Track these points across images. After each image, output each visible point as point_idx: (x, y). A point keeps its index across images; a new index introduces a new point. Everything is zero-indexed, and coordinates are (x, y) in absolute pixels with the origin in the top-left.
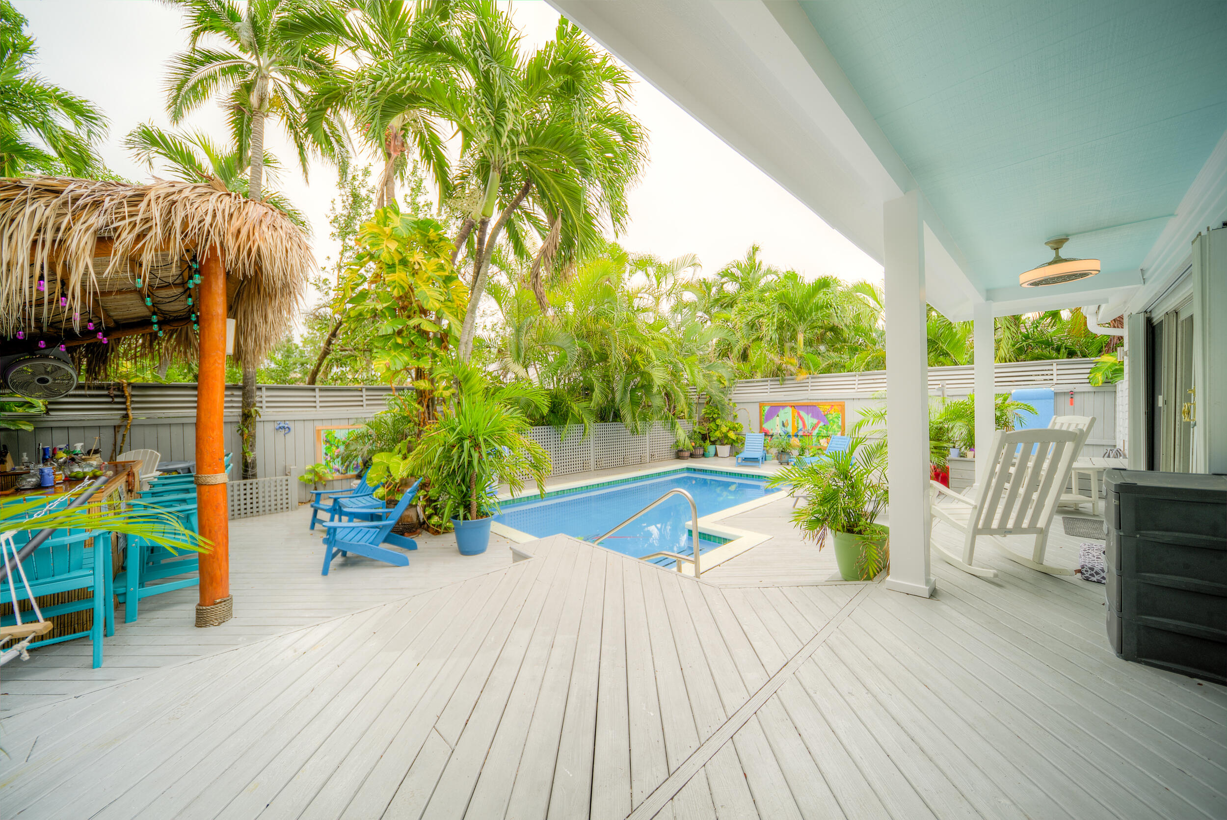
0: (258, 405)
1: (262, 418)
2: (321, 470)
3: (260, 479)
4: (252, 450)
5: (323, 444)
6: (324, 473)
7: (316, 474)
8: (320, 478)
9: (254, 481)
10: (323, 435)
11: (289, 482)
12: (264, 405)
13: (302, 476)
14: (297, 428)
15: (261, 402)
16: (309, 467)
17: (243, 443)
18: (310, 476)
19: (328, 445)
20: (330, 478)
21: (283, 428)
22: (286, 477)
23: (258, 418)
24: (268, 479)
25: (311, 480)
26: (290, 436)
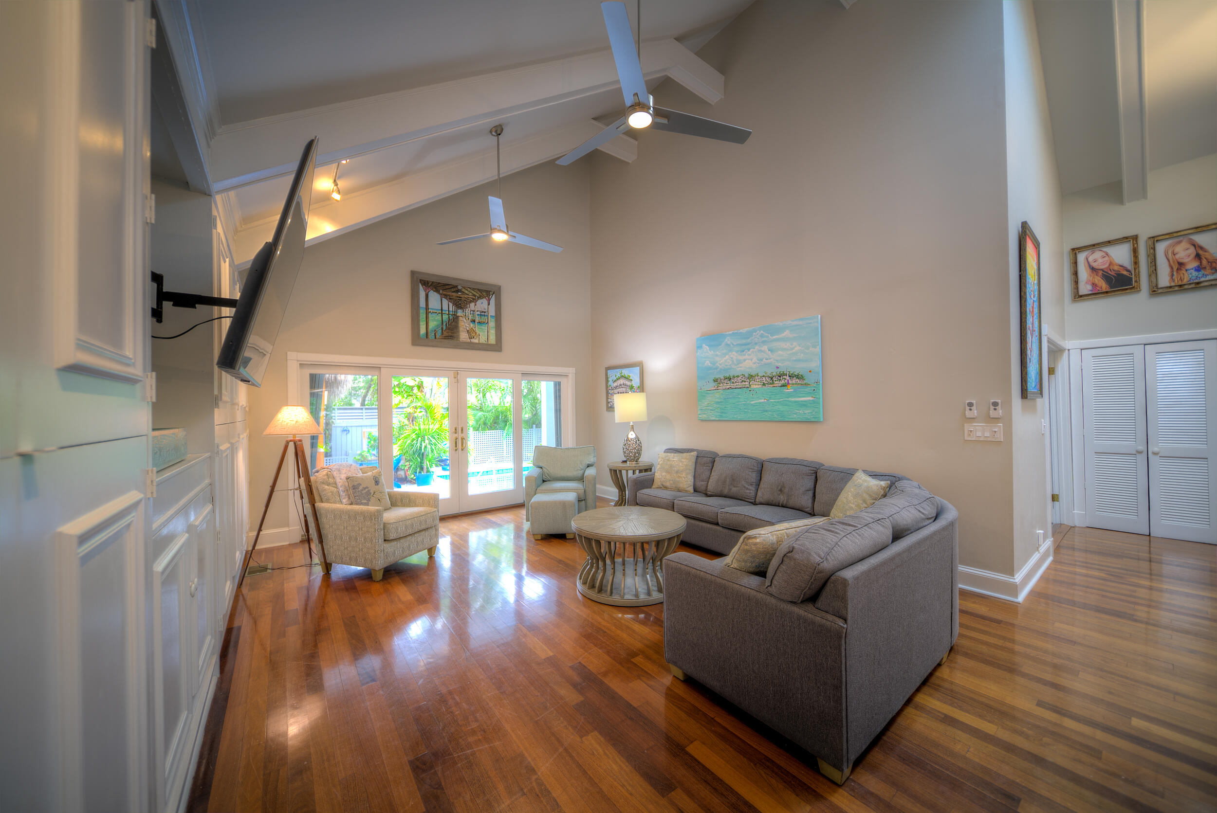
0: (333, 418)
1: (335, 425)
2: (365, 454)
3: (334, 457)
4: (330, 443)
5: (366, 439)
6: (366, 456)
7: (363, 456)
8: (365, 459)
9: (331, 458)
10: (366, 435)
11: (348, 460)
12: (337, 418)
13: (355, 458)
14: (353, 431)
15: (335, 416)
16: (359, 452)
17: (326, 438)
18: (359, 457)
19: (369, 440)
20: (370, 459)
21: (346, 431)
22: (346, 457)
23: (333, 425)
24: (337, 457)
25: (359, 460)
26: (349, 436)
